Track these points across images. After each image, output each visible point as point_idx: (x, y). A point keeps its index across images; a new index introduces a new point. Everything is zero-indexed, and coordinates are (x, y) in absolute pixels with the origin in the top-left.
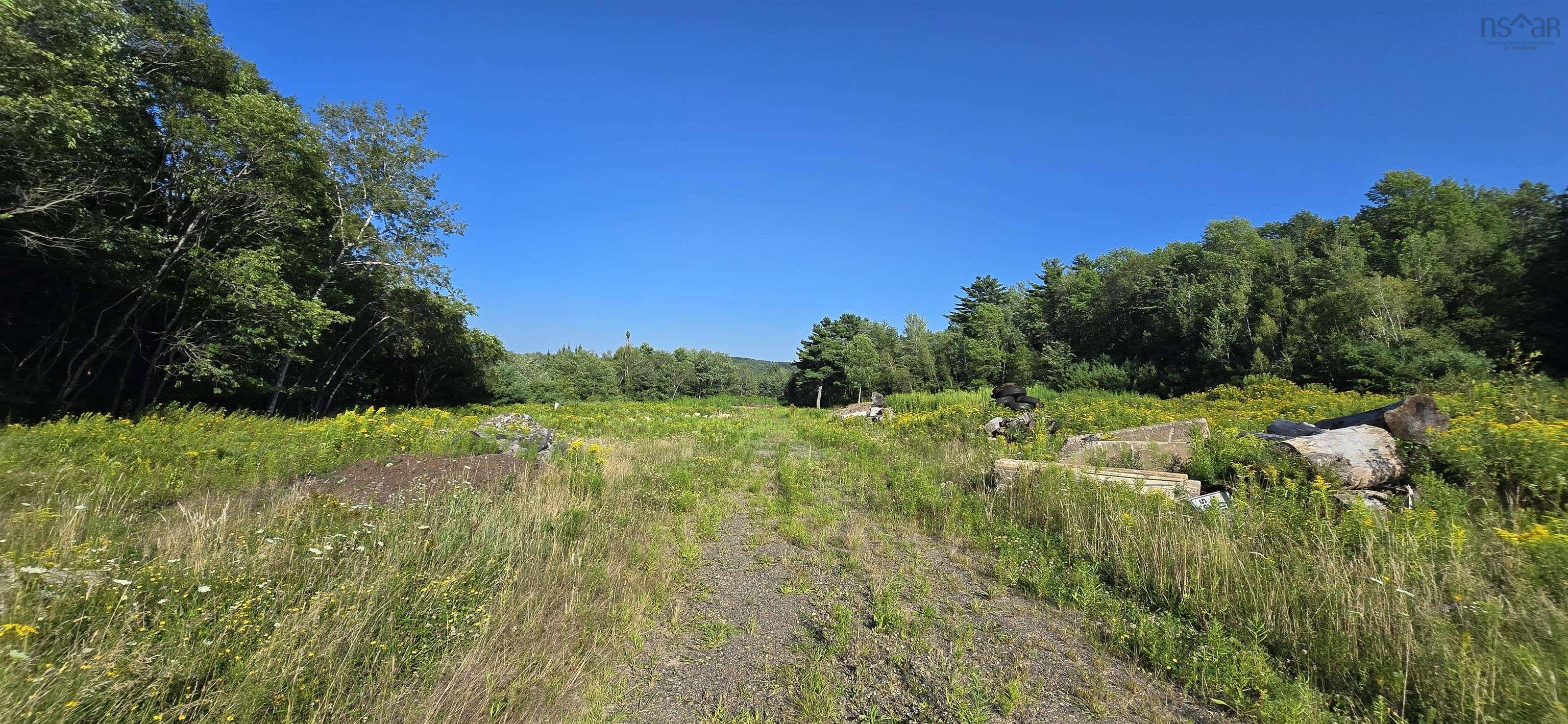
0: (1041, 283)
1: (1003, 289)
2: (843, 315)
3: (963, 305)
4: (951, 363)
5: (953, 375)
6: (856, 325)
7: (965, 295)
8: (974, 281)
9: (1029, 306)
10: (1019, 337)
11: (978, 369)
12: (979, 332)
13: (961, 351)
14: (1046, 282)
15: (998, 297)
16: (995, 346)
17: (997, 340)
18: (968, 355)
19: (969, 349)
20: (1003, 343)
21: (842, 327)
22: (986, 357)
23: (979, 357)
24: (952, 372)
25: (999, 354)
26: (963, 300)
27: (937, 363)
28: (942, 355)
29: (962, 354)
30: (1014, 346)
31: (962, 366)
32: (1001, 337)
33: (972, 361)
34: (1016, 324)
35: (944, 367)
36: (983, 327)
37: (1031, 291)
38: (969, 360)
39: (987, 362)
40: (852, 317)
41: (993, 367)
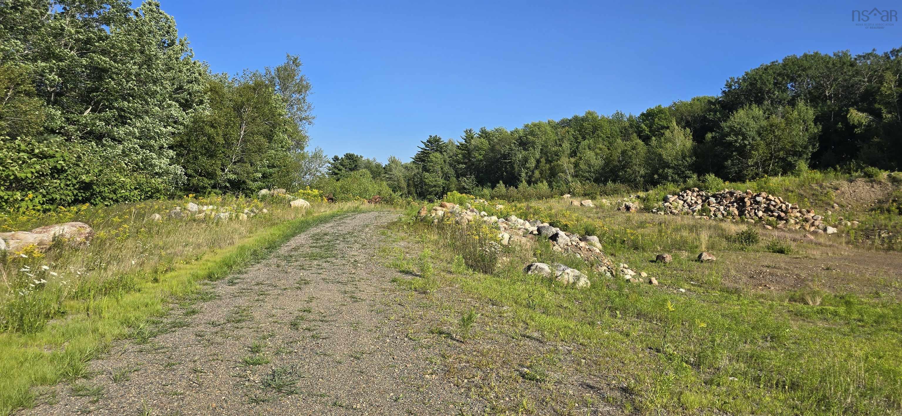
0: (463, 142)
1: (444, 143)
2: (347, 154)
3: (422, 152)
4: (415, 186)
5: (416, 193)
6: (355, 161)
7: (423, 146)
8: (428, 138)
9: (457, 155)
10: (452, 172)
11: (430, 190)
12: (430, 169)
13: (421, 179)
14: (466, 142)
15: (441, 148)
16: (439, 177)
17: (440, 174)
18: (424, 182)
19: (425, 178)
20: (443, 175)
21: (347, 162)
22: (434, 183)
23: (430, 183)
24: (416, 191)
25: (441, 181)
26: (422, 149)
27: (408, 186)
28: (411, 182)
29: (422, 181)
30: (449, 177)
31: (421, 188)
32: (442, 172)
33: (427, 185)
34: (451, 165)
35: (412, 189)
36: (433, 167)
37: (458, 146)
38: (425, 185)
39: (435, 186)
40: (353, 155)
41: (438, 189)
